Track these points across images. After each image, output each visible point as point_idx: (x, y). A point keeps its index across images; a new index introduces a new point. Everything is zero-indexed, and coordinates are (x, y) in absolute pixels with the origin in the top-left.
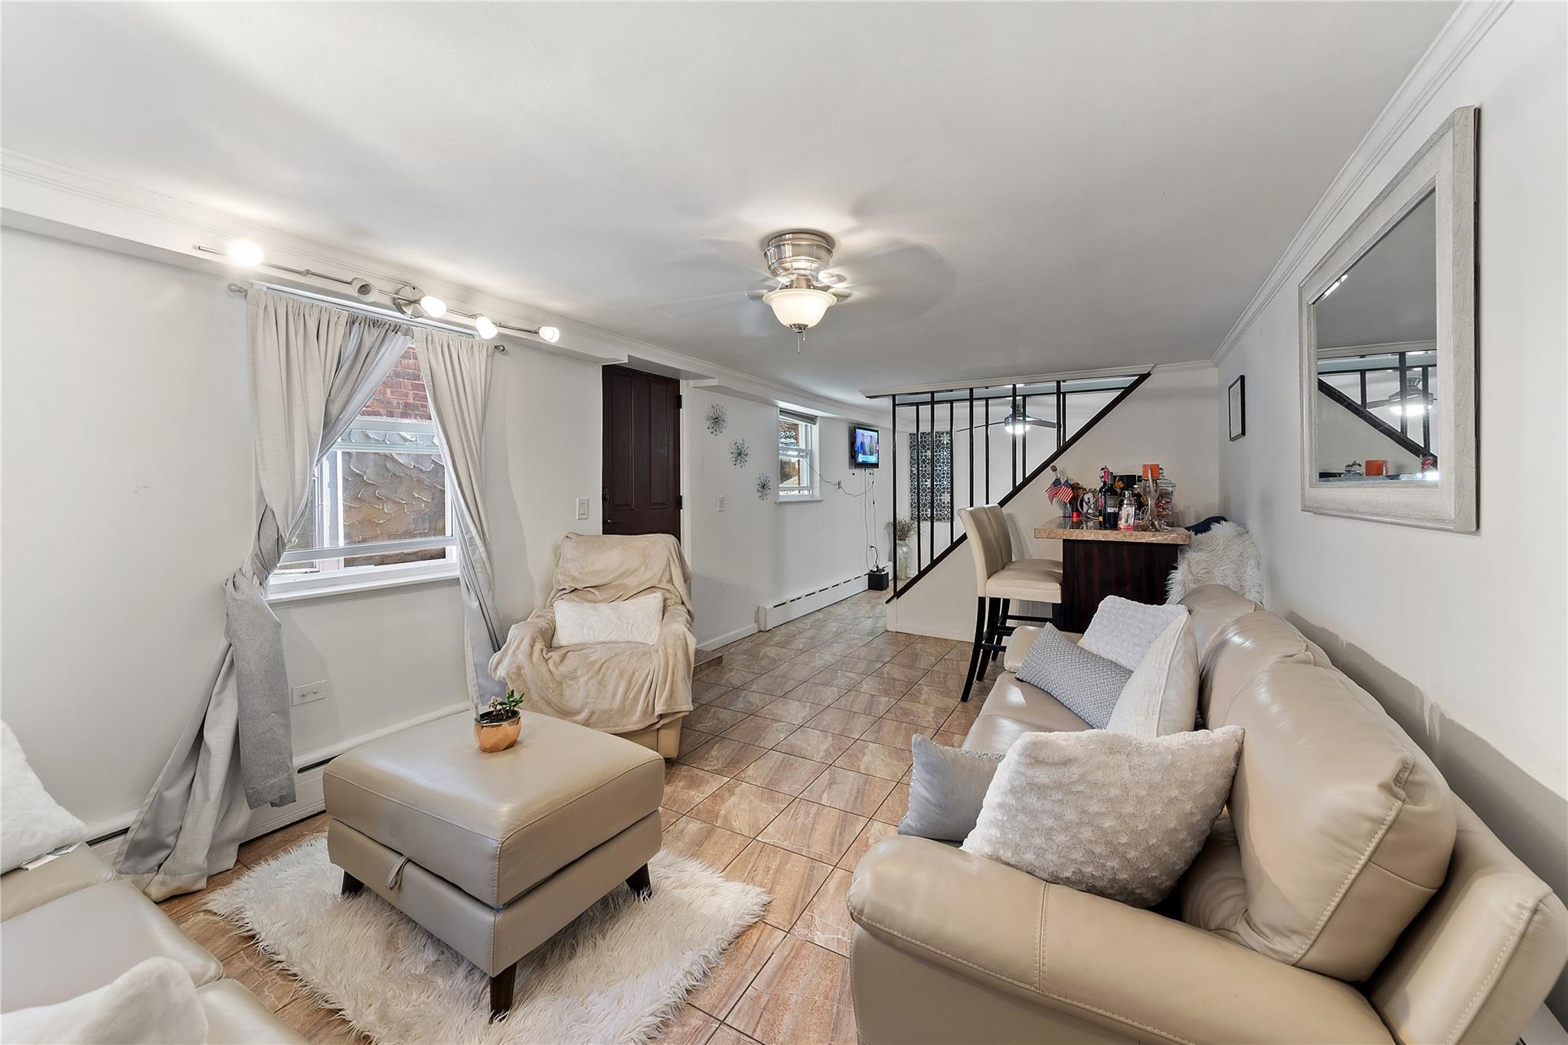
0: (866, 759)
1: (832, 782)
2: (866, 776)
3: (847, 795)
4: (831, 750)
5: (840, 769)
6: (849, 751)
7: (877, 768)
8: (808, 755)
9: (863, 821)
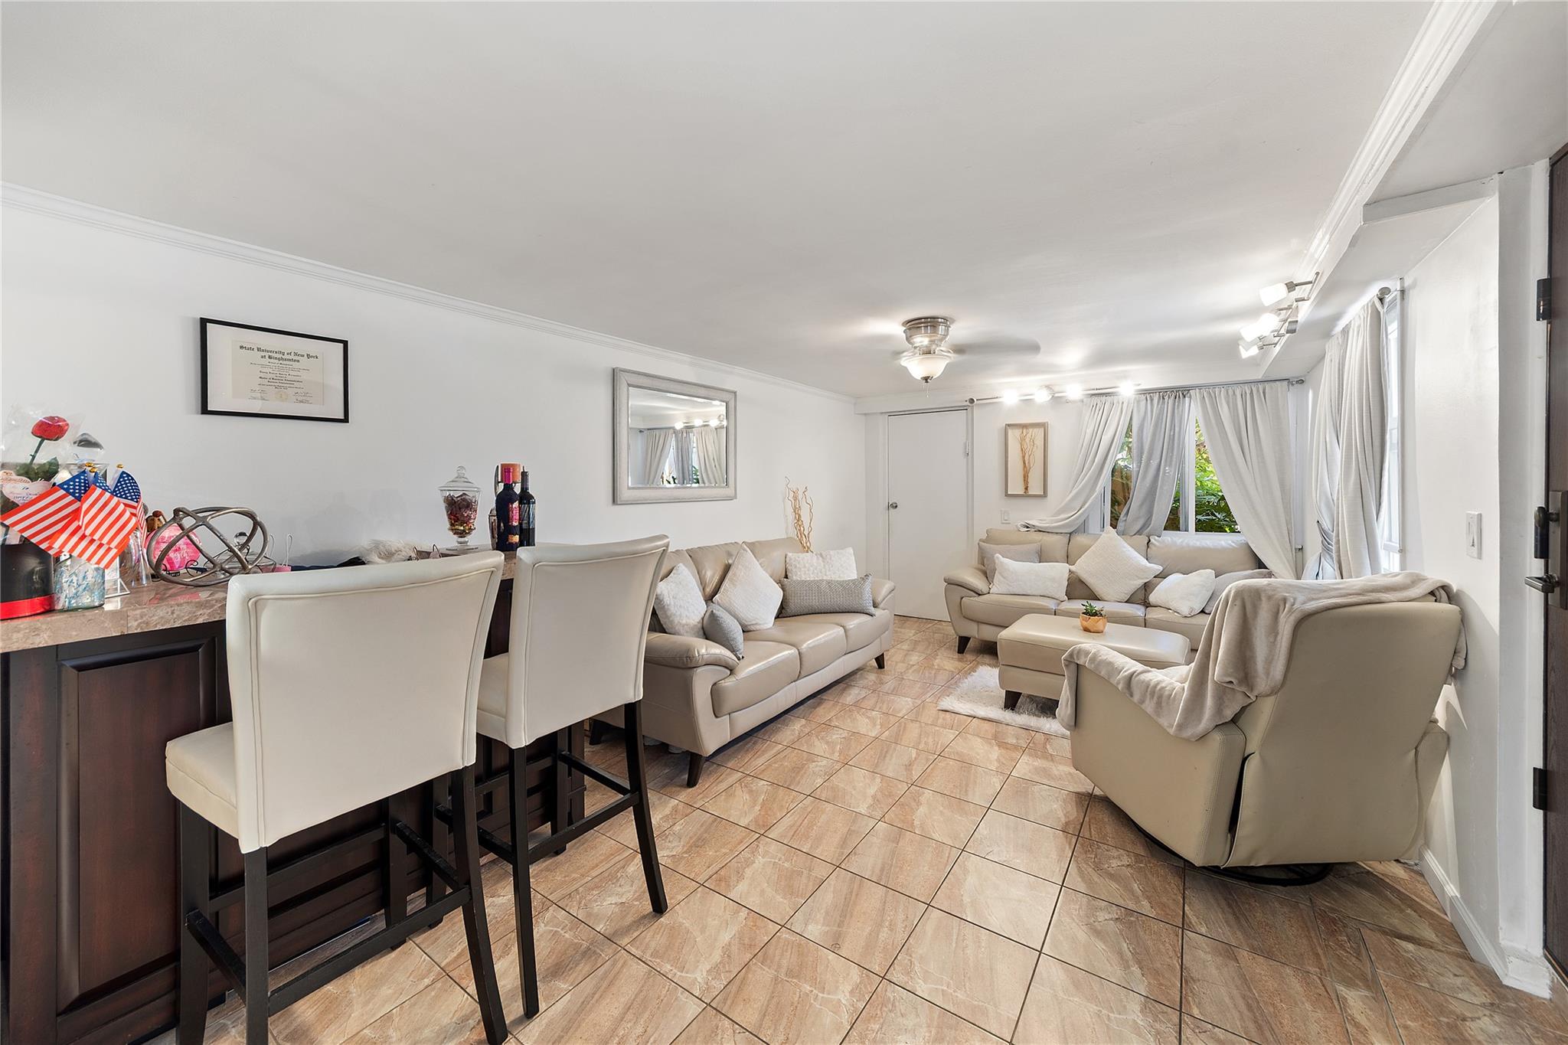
0: (872, 791)
1: (909, 767)
2: (875, 771)
3: (894, 755)
4: (913, 804)
5: (901, 779)
6: (891, 801)
7: (863, 779)
8: (939, 797)
9: (883, 737)
